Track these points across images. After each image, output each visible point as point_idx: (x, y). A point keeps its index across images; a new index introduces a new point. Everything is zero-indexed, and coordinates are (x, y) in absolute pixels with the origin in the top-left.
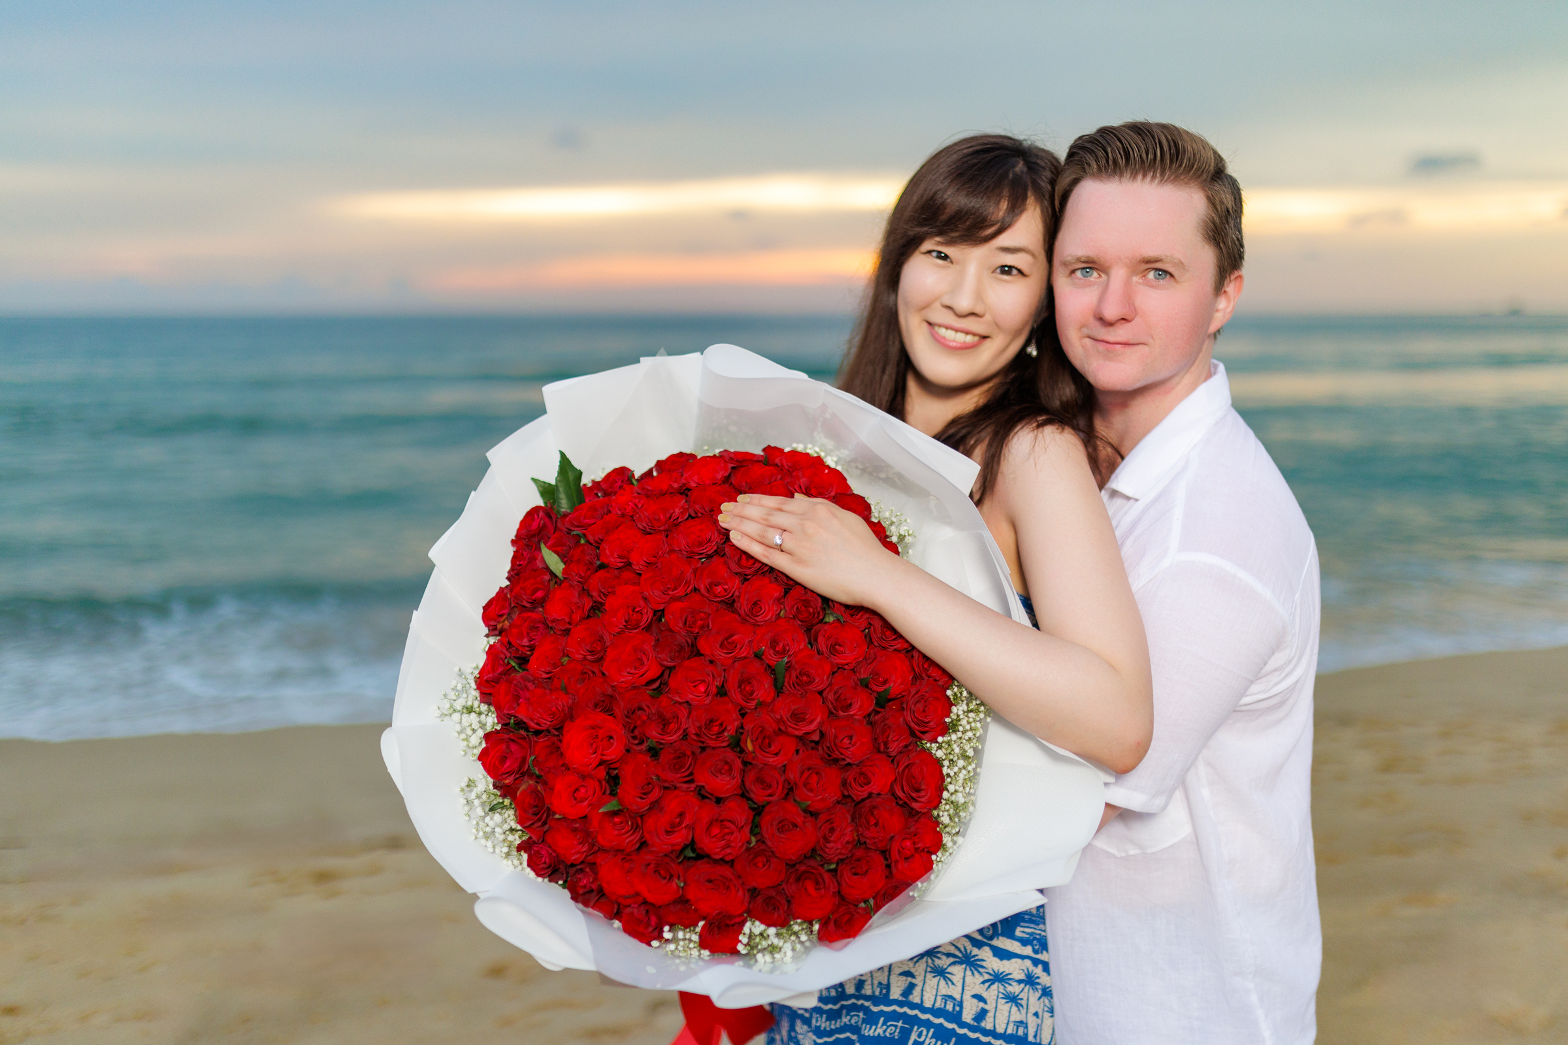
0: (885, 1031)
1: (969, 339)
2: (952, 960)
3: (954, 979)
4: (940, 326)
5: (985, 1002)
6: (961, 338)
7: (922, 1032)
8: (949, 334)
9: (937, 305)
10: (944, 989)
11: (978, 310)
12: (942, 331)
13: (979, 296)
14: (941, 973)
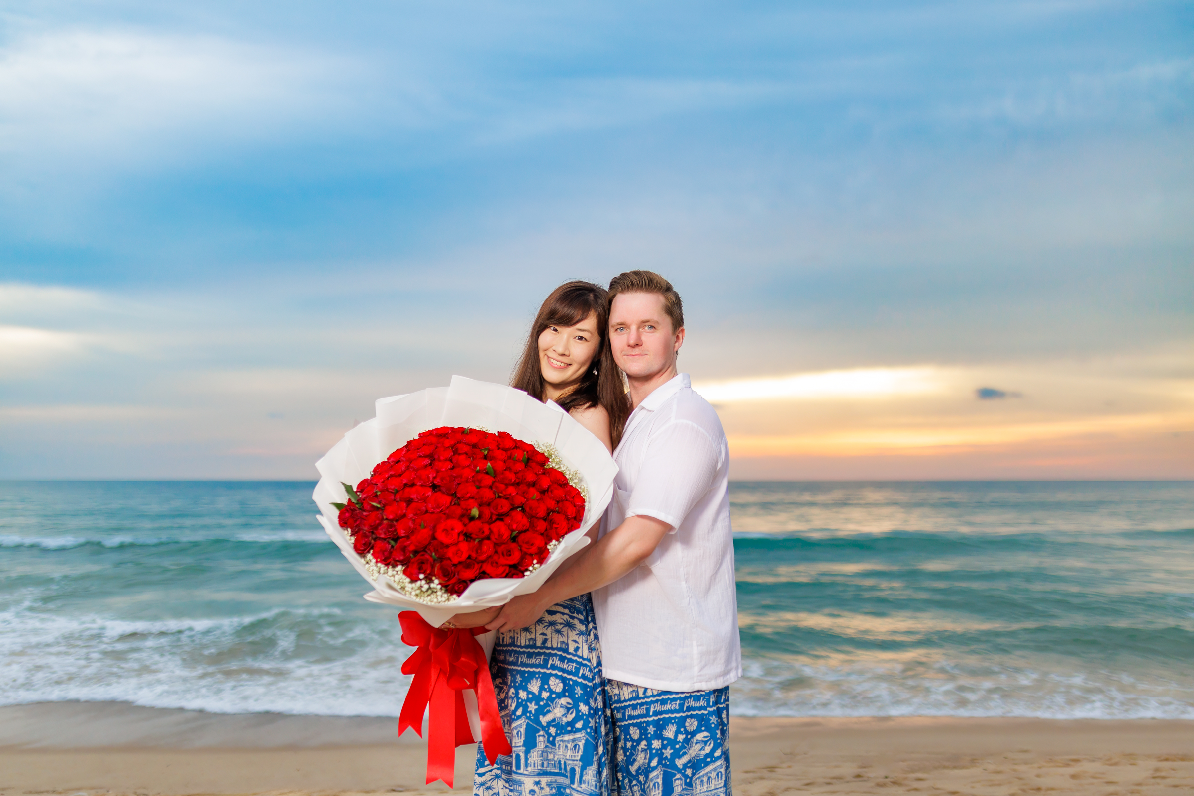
0: (536, 661)
1: (562, 364)
2: (562, 626)
3: (564, 633)
4: (551, 358)
5: (578, 643)
6: (559, 364)
7: (554, 659)
8: (555, 362)
9: (551, 349)
10: (561, 639)
11: (567, 353)
12: (552, 360)
13: (567, 347)
14: (559, 632)
